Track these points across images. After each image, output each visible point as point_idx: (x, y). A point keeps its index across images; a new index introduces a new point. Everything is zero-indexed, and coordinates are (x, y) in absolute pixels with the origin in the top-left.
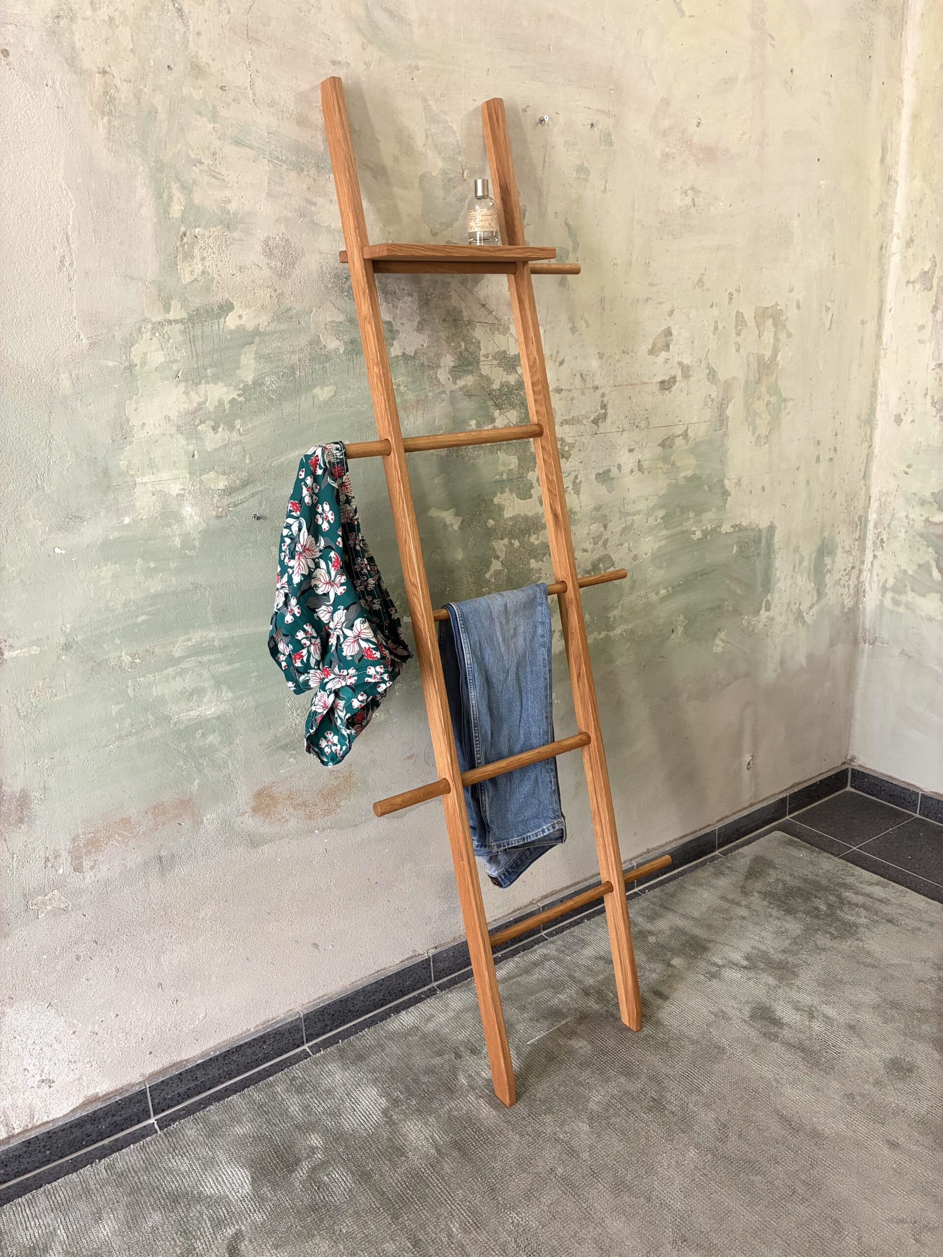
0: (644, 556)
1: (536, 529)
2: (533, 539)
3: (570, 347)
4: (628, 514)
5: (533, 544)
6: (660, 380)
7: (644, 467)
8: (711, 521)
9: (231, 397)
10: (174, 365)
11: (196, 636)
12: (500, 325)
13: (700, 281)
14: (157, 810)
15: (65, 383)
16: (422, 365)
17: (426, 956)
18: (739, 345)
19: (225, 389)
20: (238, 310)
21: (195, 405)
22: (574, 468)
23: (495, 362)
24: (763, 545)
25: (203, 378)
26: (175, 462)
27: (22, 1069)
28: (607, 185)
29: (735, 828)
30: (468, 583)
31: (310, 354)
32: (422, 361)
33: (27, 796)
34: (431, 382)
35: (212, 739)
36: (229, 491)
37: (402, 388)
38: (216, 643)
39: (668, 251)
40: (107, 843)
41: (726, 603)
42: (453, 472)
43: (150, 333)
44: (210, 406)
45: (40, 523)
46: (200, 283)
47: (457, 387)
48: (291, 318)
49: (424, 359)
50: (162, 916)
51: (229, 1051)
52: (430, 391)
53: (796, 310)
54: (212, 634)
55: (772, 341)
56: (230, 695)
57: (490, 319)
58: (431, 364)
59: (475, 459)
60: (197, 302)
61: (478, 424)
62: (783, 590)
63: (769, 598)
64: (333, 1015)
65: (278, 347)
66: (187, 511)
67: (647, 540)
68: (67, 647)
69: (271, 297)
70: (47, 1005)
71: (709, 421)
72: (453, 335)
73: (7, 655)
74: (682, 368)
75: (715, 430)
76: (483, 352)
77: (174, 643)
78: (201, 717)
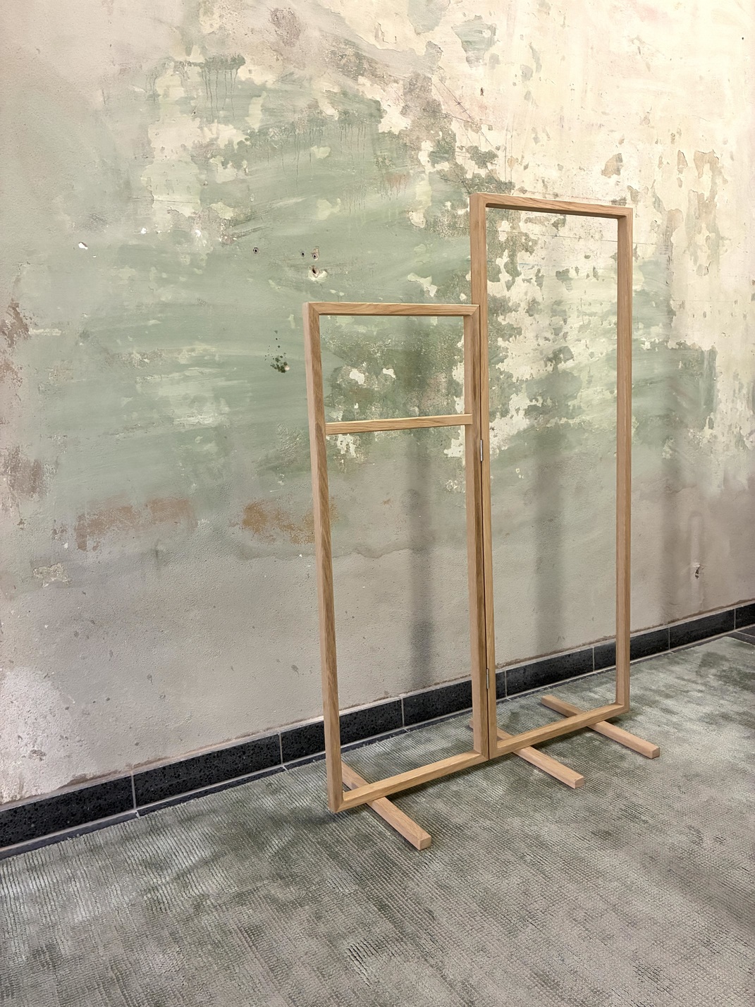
0: (600, 355)
1: (504, 311)
2: (500, 319)
3: (534, 154)
4: (586, 314)
5: (500, 324)
6: (612, 199)
7: (599, 274)
8: (658, 335)
9: (239, 140)
10: (191, 101)
11: (200, 347)
12: (473, 123)
13: (645, 118)
14: (155, 505)
15: (98, 99)
16: (405, 145)
17: (397, 699)
18: (681, 181)
19: (235, 131)
20: (249, 64)
21: (208, 140)
22: (536, 263)
23: (469, 155)
24: (705, 366)
25: (216, 117)
26: (188, 187)
27: (16, 735)
28: (566, 22)
29: (686, 631)
30: (441, 349)
31: (309, 116)
32: (405, 142)
33: (40, 468)
34: (412, 161)
35: (210, 447)
36: (235, 222)
37: (387, 161)
38: (217, 358)
39: (618, 87)
40: (109, 528)
41: (674, 413)
42: (430, 244)
43: (172, 70)
44: (222, 143)
45: (69, 218)
46: (217, 36)
47: (435, 170)
48: (293, 81)
49: (407, 140)
50: (155, 609)
51: (210, 754)
52: (411, 169)
53: (730, 161)
54: (214, 349)
55: (710, 183)
56: (227, 409)
57: (465, 117)
58: (412, 145)
59: (449, 236)
60: (213, 52)
61: (453, 207)
62: (725, 411)
63: (712, 417)
64: (309, 739)
65: (282, 105)
66: (196, 233)
67: (602, 341)
68: (85, 335)
69: (278, 60)
70: (44, 676)
71: (656, 244)
72: (433, 124)
73: (32, 331)
74: (631, 192)
75: (661, 254)
76: (458, 144)
77: (180, 351)
78: (200, 424)
